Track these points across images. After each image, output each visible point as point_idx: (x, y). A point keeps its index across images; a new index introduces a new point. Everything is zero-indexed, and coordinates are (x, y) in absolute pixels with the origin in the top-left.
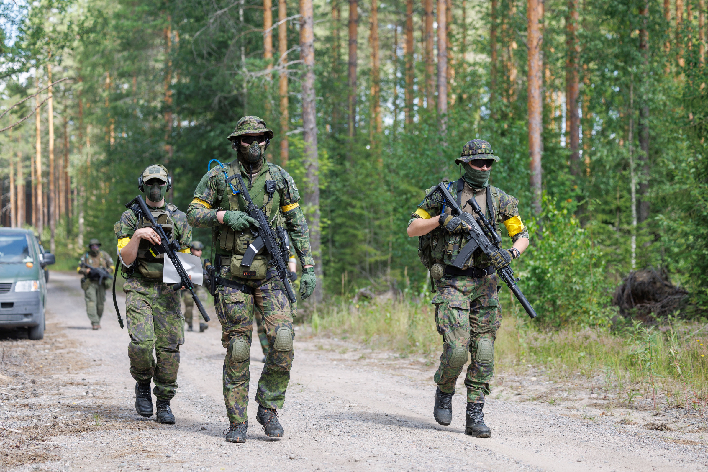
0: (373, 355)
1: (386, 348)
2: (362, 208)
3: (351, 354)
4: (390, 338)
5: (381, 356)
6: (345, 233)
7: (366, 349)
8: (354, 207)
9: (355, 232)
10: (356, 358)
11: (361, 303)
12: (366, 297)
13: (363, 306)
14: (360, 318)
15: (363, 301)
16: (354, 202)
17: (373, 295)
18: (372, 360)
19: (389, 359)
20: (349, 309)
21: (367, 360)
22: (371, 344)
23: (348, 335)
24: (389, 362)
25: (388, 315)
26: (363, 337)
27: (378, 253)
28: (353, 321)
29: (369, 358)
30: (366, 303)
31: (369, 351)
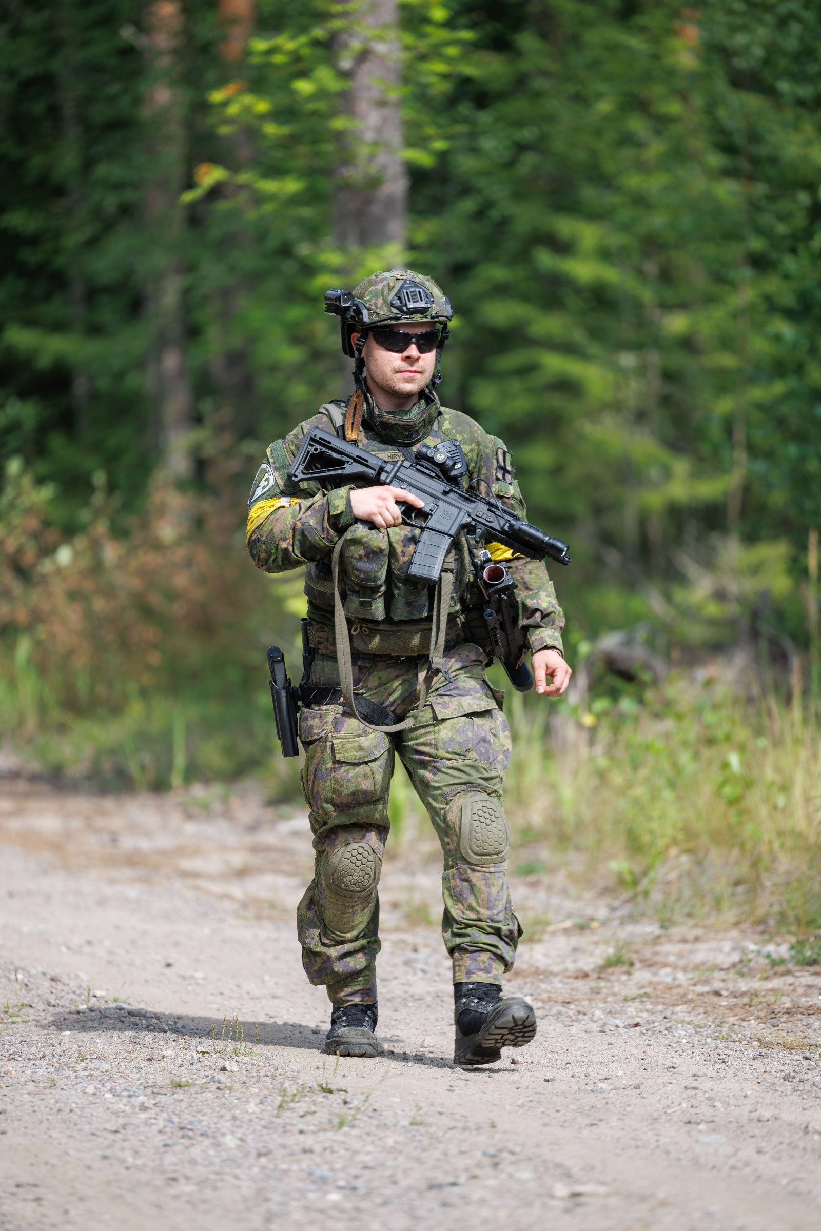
0: (669, 950)
1: (730, 916)
2: (605, 255)
3: (562, 943)
4: (744, 870)
5: (702, 953)
6: (526, 371)
7: (632, 919)
8: (563, 247)
9: (574, 368)
10: (588, 963)
11: (601, 704)
12: (628, 676)
13: (618, 722)
14: (602, 776)
15: (614, 695)
16: (565, 226)
17: (659, 665)
18: (665, 975)
19: (742, 968)
20: (547, 731)
21: (641, 975)
22: (657, 896)
23: (545, 854)
24: (743, 985)
25: (734, 760)
26: (618, 865)
27: (681, 466)
28: (567, 792)
29: (649, 965)
30: (627, 705)
31: (650, 929)
